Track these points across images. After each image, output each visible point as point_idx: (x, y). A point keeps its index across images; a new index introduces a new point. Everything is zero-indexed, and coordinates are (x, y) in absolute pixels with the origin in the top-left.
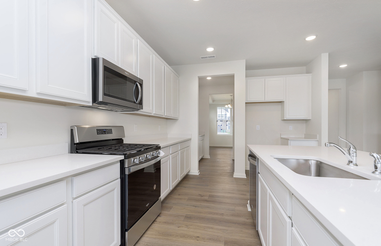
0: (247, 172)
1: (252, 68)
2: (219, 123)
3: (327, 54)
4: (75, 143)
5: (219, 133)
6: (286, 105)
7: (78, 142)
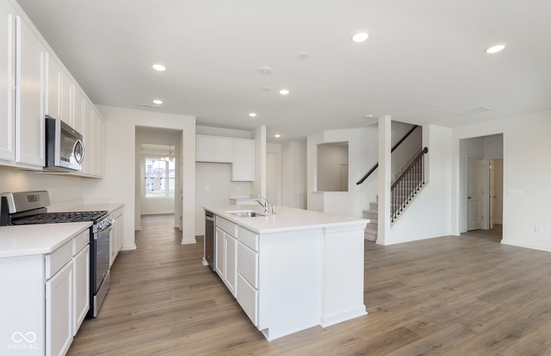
0: (197, 238)
1: (203, 125)
2: (149, 181)
3: (265, 127)
4: (11, 212)
5: (148, 195)
6: (234, 166)
7: (15, 211)
